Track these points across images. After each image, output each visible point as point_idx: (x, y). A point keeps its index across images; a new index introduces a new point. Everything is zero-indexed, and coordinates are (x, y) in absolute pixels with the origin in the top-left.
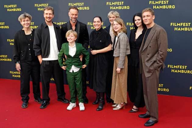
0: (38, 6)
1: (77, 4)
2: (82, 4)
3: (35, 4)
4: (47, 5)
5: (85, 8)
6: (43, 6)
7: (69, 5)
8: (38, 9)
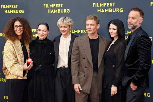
0: (5, 8)
1: (54, 6)
2: (61, 5)
3: (1, 6)
4: (16, 6)
5: (65, 11)
6: (11, 7)
7: (44, 6)
8: (5, 12)
